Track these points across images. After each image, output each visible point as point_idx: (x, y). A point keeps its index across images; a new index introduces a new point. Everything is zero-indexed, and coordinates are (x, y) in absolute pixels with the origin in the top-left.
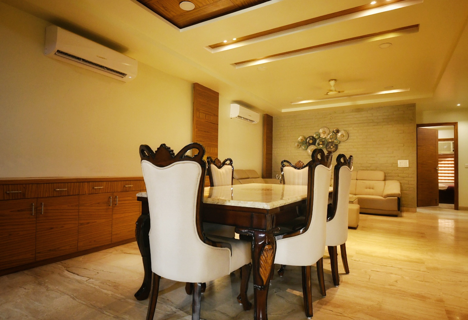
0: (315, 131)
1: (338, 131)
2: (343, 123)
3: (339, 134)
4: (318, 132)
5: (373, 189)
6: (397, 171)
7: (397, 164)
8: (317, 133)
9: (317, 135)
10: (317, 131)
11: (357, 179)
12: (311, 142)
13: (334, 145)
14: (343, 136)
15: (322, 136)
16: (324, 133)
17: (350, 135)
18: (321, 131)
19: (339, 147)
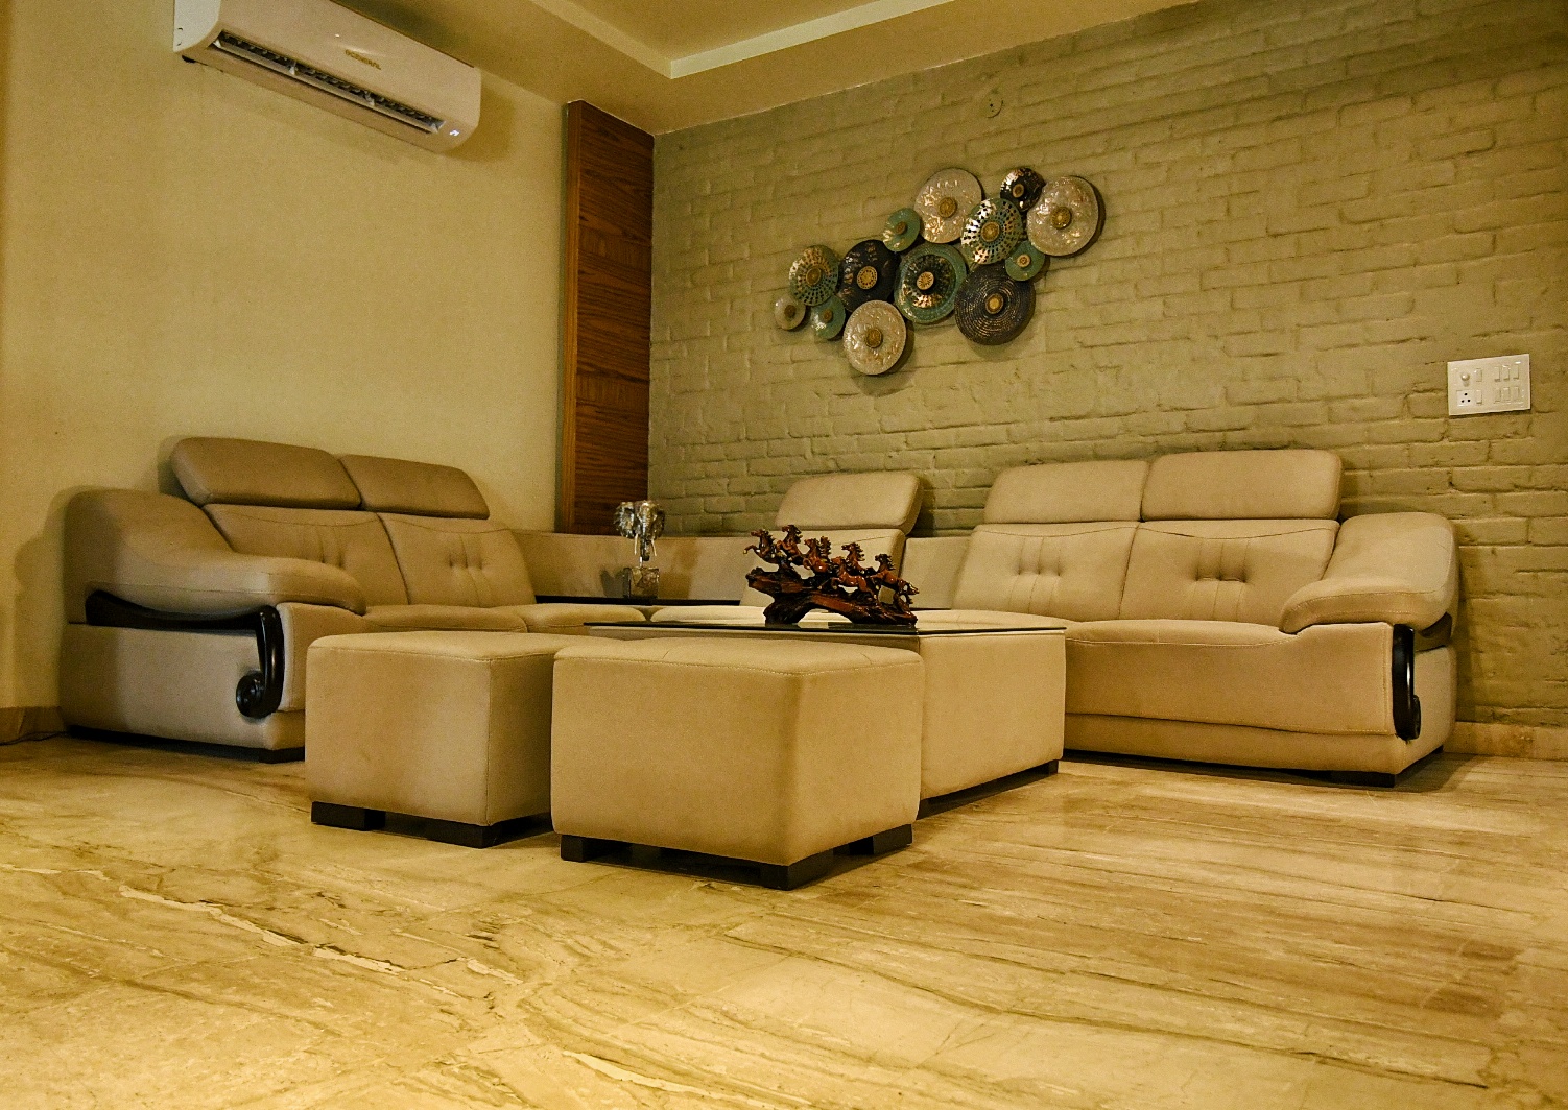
0: (888, 205)
1: (1031, 187)
2: (1070, 127)
3: (1043, 209)
4: (911, 211)
5: (1243, 577)
6: (1445, 442)
7: (1441, 394)
8: (903, 217)
9: (902, 230)
10: (905, 204)
11: (1150, 511)
12: (868, 277)
13: (1007, 291)
14: (1064, 218)
15: (936, 230)
16: (949, 208)
17: (1115, 207)
18: (928, 200)
19: (1044, 303)
